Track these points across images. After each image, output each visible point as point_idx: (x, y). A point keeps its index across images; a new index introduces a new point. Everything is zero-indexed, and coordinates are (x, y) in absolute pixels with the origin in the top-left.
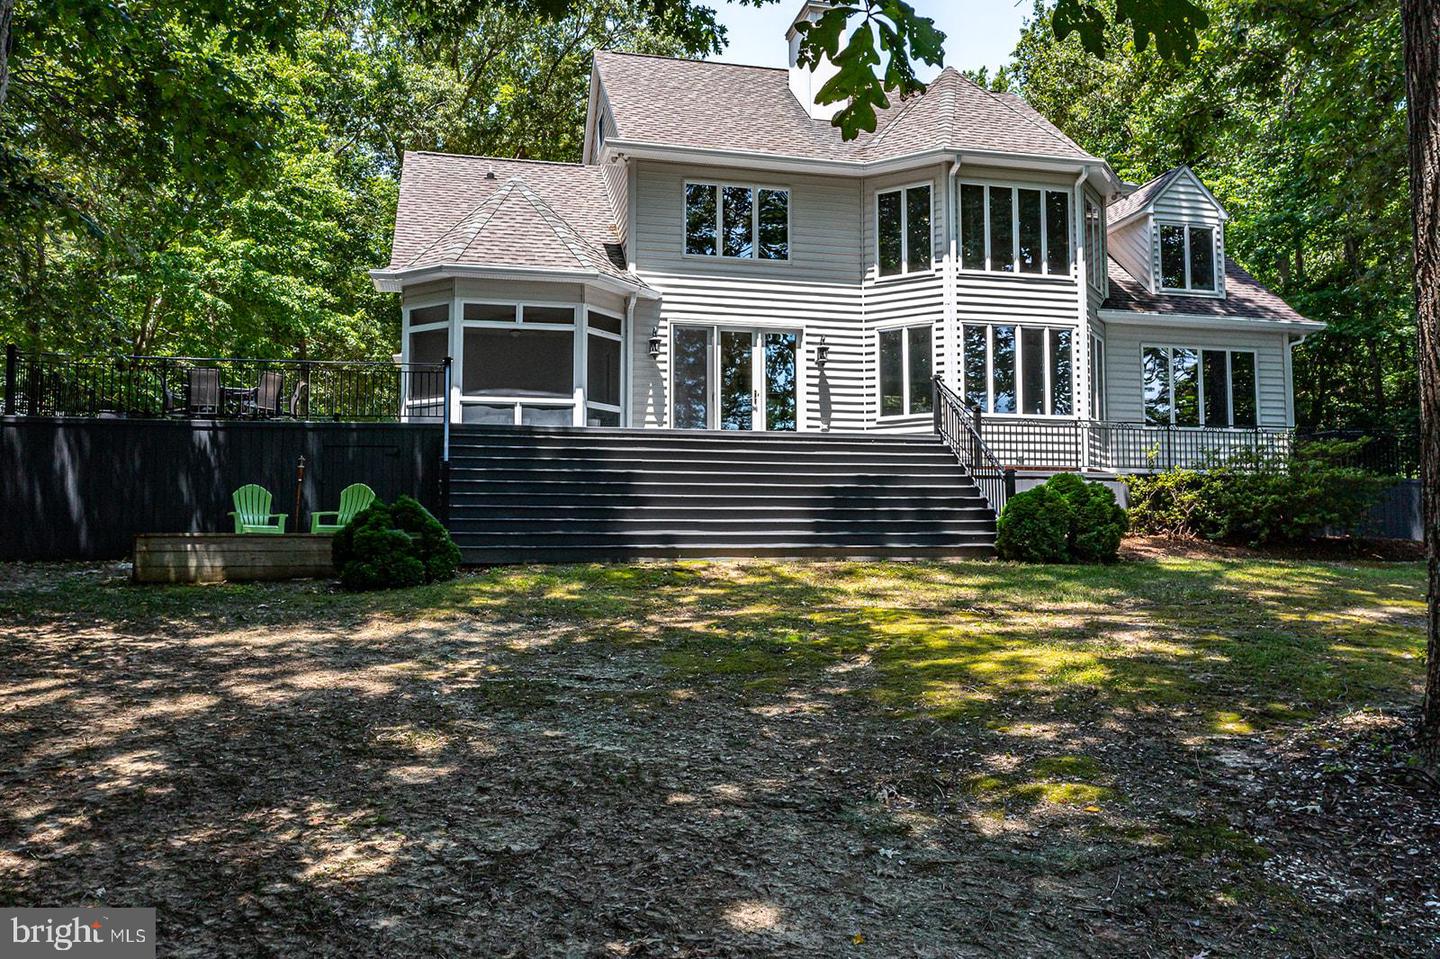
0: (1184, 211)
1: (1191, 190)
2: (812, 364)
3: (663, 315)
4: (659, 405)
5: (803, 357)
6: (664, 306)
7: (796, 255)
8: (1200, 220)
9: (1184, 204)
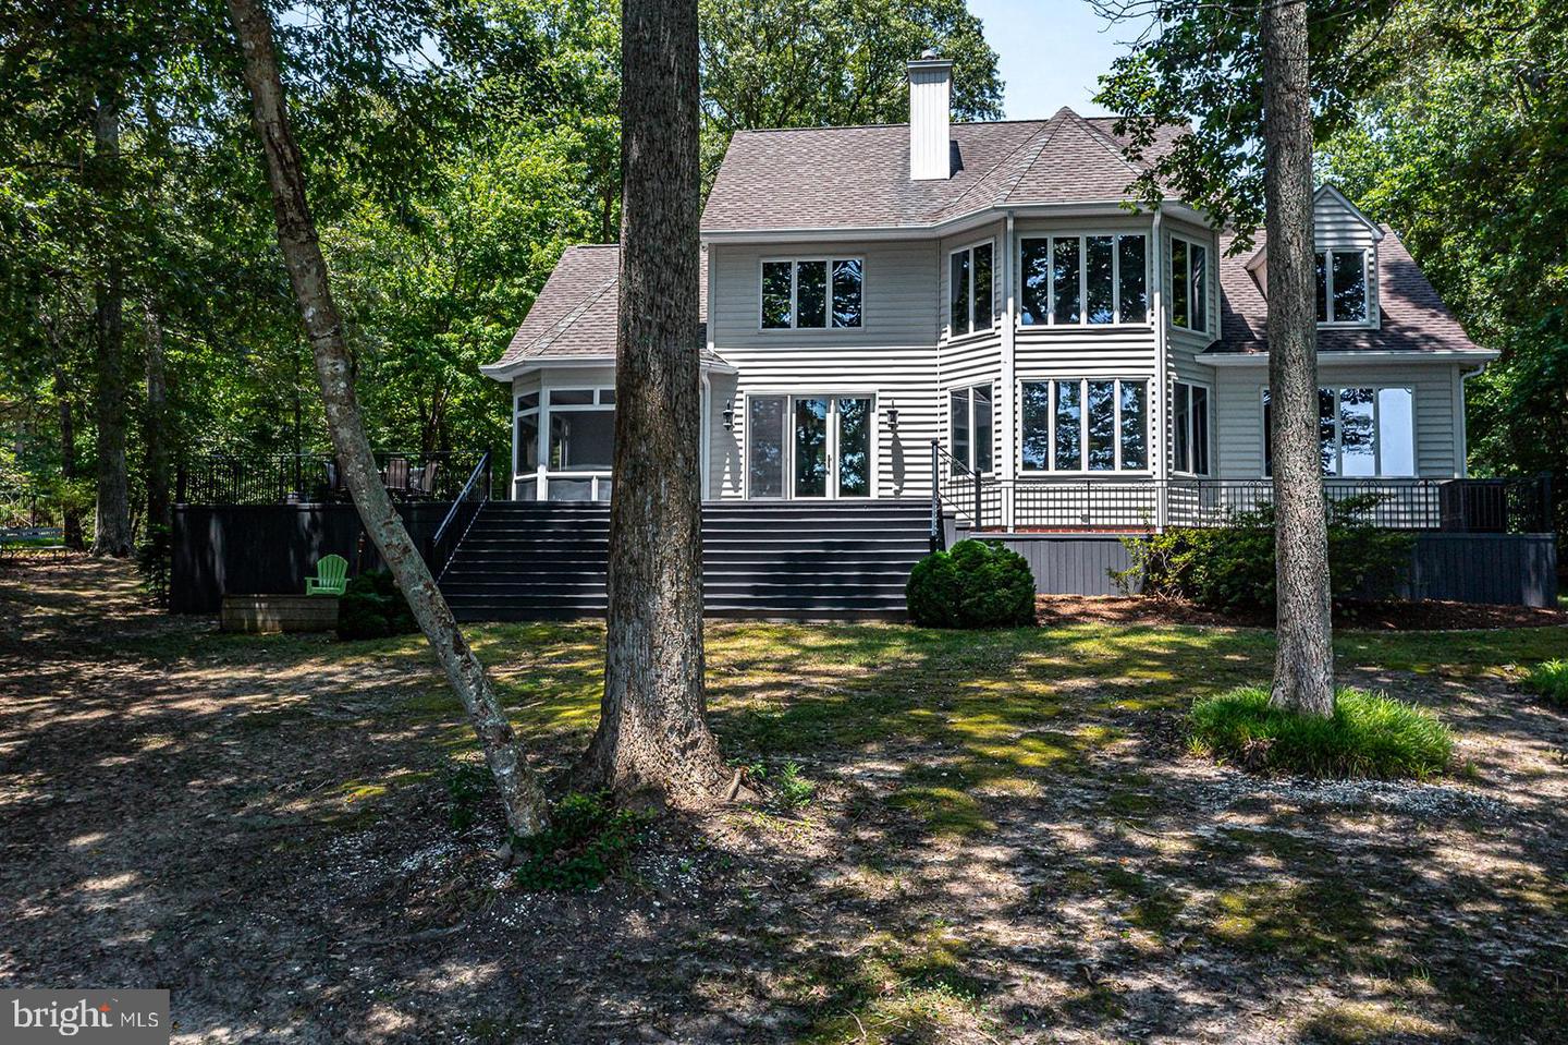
0: (1328, 235)
1: (1337, 210)
2: (886, 427)
3: (739, 388)
4: (735, 472)
5: (876, 421)
6: (741, 380)
7: (869, 321)
8: (1349, 243)
9: (1328, 227)
